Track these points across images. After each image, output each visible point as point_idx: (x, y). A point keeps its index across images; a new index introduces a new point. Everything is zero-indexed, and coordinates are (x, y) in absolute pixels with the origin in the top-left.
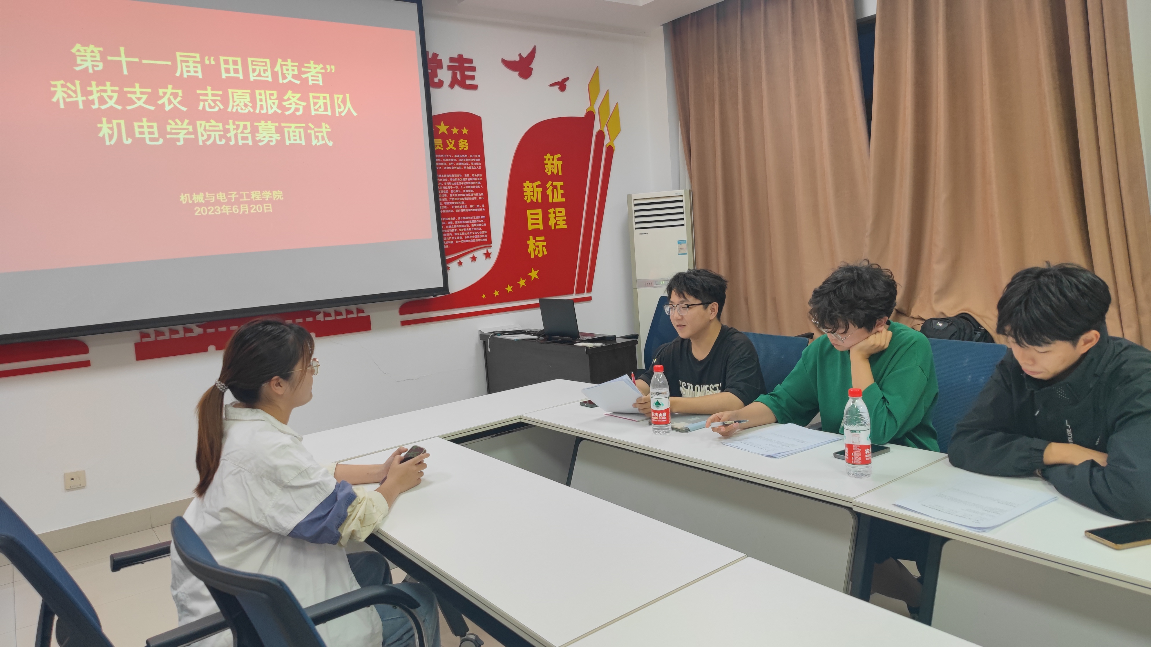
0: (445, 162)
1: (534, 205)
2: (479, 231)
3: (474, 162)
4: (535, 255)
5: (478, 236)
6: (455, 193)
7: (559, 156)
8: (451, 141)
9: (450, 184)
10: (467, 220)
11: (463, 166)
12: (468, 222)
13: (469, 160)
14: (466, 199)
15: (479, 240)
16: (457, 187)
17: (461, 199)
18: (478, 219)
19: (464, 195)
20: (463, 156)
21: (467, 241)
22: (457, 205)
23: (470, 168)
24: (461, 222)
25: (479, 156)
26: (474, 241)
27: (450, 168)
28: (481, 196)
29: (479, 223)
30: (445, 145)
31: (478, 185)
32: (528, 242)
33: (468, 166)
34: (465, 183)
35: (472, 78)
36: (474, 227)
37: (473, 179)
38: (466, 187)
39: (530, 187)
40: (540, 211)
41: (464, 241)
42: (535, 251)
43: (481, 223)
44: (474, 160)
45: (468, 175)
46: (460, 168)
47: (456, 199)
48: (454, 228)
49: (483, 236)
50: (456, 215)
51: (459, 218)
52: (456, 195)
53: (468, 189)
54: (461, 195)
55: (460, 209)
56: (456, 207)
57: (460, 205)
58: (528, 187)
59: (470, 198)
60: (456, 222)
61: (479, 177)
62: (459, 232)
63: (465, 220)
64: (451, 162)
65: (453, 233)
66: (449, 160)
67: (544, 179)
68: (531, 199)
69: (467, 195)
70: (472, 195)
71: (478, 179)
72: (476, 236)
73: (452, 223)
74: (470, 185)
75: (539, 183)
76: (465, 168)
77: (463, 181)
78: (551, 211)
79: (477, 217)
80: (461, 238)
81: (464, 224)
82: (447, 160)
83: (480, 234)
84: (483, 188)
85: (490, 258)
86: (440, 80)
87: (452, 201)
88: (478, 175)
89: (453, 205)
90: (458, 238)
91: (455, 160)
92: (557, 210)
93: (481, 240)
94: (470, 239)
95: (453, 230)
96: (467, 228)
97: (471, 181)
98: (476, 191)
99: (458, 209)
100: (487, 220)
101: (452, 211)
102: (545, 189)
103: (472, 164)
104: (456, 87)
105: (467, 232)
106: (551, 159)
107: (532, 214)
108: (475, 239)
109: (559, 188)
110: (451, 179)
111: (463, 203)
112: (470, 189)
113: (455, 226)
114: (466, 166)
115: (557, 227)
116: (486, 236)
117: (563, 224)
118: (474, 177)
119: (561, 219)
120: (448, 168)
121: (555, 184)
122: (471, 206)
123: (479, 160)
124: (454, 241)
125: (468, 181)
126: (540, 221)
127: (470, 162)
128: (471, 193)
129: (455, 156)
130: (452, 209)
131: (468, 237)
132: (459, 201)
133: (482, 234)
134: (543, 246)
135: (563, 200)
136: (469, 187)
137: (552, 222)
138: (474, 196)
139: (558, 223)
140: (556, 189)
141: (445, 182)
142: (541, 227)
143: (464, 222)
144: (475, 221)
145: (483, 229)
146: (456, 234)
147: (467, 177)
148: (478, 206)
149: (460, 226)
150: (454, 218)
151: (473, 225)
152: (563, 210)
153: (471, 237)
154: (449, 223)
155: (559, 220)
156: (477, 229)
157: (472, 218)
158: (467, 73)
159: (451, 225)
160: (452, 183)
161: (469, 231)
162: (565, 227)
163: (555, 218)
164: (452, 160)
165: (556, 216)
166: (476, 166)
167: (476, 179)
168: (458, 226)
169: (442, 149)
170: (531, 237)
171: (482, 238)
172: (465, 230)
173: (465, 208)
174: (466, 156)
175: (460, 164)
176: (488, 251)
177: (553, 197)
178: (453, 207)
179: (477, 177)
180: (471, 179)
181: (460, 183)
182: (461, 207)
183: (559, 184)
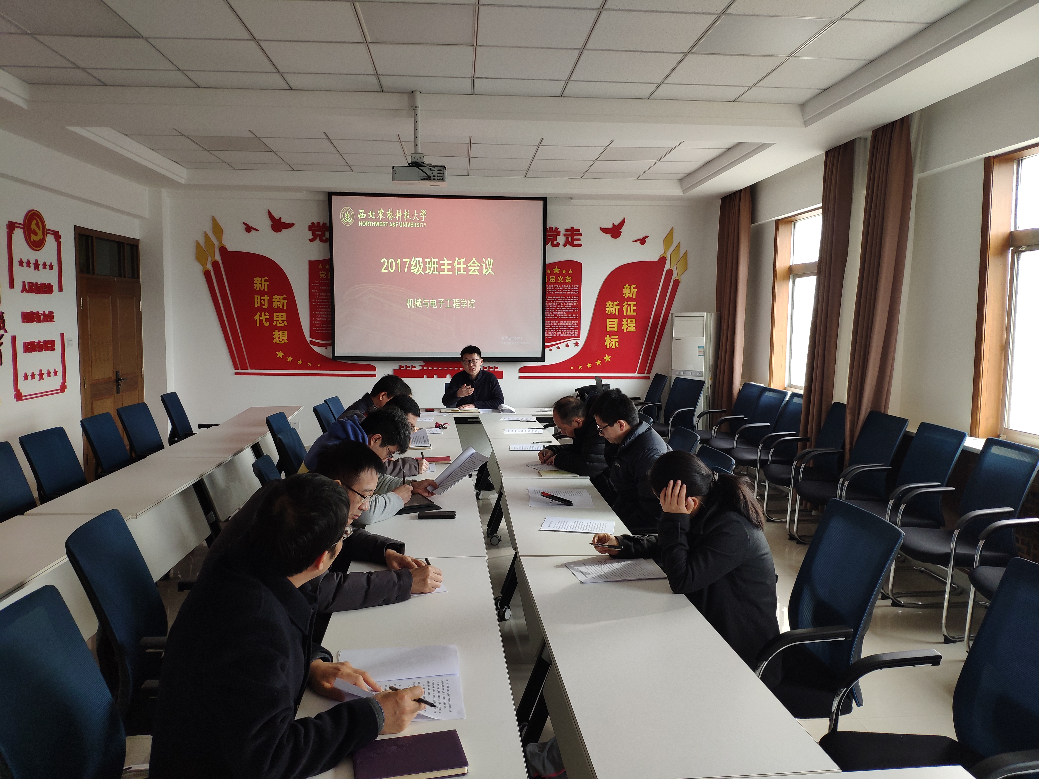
0: (555, 289)
1: (612, 316)
2: (573, 330)
3: (574, 289)
4: (609, 346)
5: (572, 333)
6: (560, 308)
7: (635, 286)
8: (561, 277)
9: (557, 302)
10: (566, 323)
11: (567, 292)
12: (566, 324)
13: (571, 288)
14: (566, 311)
15: (572, 335)
16: (561, 304)
17: (563, 311)
18: (573, 323)
19: (566, 308)
20: (568, 286)
21: (564, 335)
22: (560, 314)
23: (571, 293)
24: (562, 324)
25: (578, 286)
26: (569, 335)
27: (558, 293)
28: (576, 310)
29: (573, 325)
30: (557, 280)
31: (575, 303)
32: (606, 338)
33: (570, 292)
34: (567, 302)
35: (579, 240)
36: (570, 327)
37: (573, 300)
38: (568, 304)
39: (611, 305)
40: (616, 320)
41: (563, 335)
42: (610, 344)
43: (575, 325)
44: (575, 288)
45: (570, 297)
46: (565, 293)
47: (560, 311)
48: (557, 328)
49: (575, 333)
50: (559, 320)
51: (561, 322)
52: (561, 308)
53: (568, 305)
54: (564, 308)
55: (562, 316)
56: (560, 315)
57: (562, 314)
58: (610, 305)
59: (569, 311)
60: (559, 324)
61: (577, 298)
62: (560, 330)
63: (564, 323)
64: (559, 289)
65: (556, 330)
66: (559, 288)
67: (621, 300)
68: (611, 312)
69: (567, 309)
70: (571, 308)
71: (576, 300)
72: (570, 333)
73: (556, 324)
74: (570, 303)
75: (618, 302)
76: (568, 293)
77: (566, 301)
78: (625, 320)
79: (572, 322)
80: (561, 333)
81: (563, 325)
82: (557, 288)
83: (573, 332)
84: (579, 305)
85: (578, 346)
86: (558, 242)
87: (557, 312)
88: (576, 297)
89: (558, 314)
90: (559, 333)
91: (562, 288)
92: (629, 320)
93: (574, 335)
94: (567, 334)
95: (556, 328)
96: (565, 327)
97: (571, 301)
98: (573, 306)
99: (561, 316)
100: (579, 324)
101: (557, 317)
102: (622, 306)
103: (573, 290)
104: (568, 246)
105: (565, 330)
106: (628, 288)
107: (610, 321)
108: (569, 334)
109: (632, 306)
110: (558, 299)
111: (564, 313)
112: (570, 305)
113: (558, 326)
114: (569, 292)
115: (628, 330)
116: (577, 333)
117: (633, 329)
118: (573, 298)
119: (632, 325)
120: (557, 293)
121: (629, 303)
122: (569, 315)
123: (578, 288)
124: (556, 334)
125: (569, 301)
126: (616, 326)
127: (571, 290)
128: (570, 307)
129: (563, 286)
130: (557, 316)
131: (566, 333)
132: (562, 312)
133: (575, 332)
134: (616, 342)
135: (635, 314)
136: (569, 304)
137: (624, 327)
138: (572, 310)
139: (629, 328)
140: (630, 307)
141: (555, 301)
142: (616, 331)
143: (563, 324)
144: (571, 324)
145: (576, 328)
146: (558, 331)
147: (569, 298)
148: (574, 315)
149: (561, 326)
150: (558, 322)
151: (569, 326)
152: (634, 320)
153: (567, 333)
154: (554, 324)
155: (630, 326)
156: (572, 328)
157: (569, 322)
158: (575, 237)
159: (555, 325)
160: (559, 302)
161: (567, 330)
162: (635, 330)
163: (627, 325)
164: (560, 288)
165: (628, 324)
166: (575, 292)
167: (574, 300)
168: (559, 326)
169: (555, 282)
170: (608, 336)
171: (574, 334)
172: (564, 328)
173: (565, 316)
174: (569, 286)
175: (565, 290)
176: (577, 341)
177: (627, 312)
178: (558, 315)
179: (575, 299)
180: (571, 300)
181: (564, 302)
182: (563, 315)
183: (633, 304)
